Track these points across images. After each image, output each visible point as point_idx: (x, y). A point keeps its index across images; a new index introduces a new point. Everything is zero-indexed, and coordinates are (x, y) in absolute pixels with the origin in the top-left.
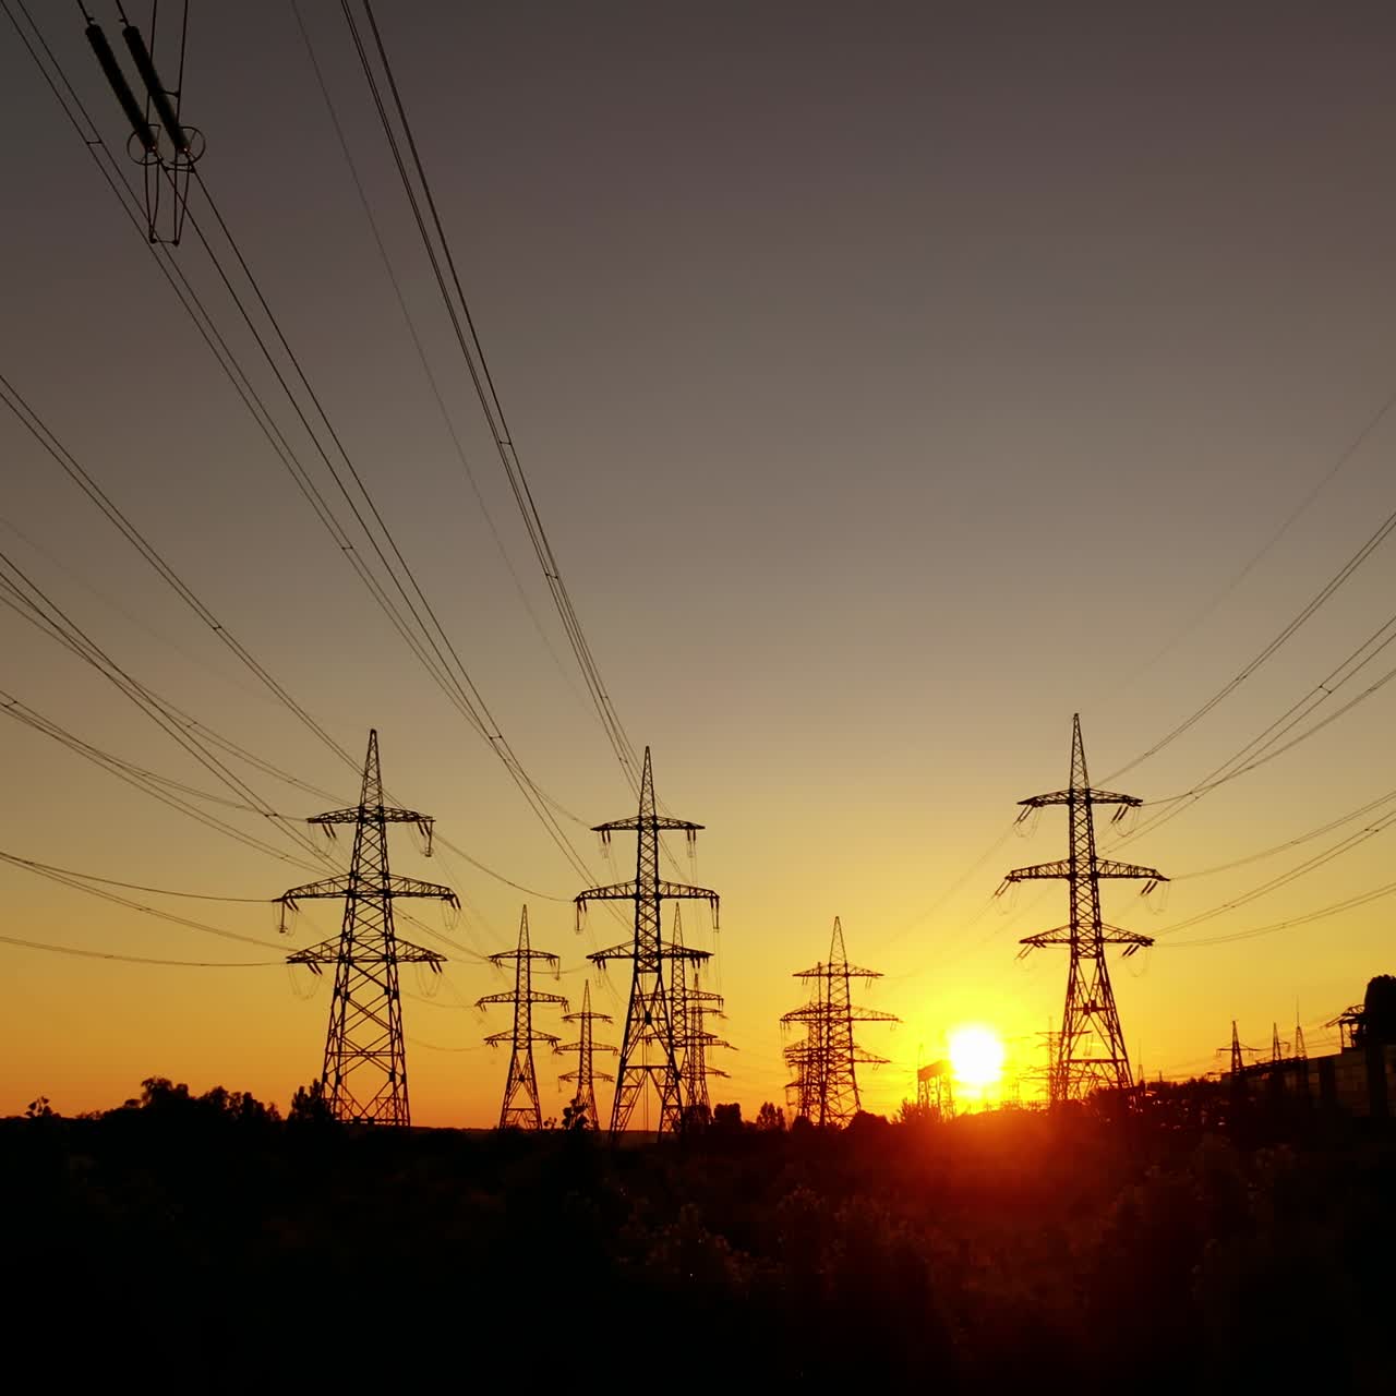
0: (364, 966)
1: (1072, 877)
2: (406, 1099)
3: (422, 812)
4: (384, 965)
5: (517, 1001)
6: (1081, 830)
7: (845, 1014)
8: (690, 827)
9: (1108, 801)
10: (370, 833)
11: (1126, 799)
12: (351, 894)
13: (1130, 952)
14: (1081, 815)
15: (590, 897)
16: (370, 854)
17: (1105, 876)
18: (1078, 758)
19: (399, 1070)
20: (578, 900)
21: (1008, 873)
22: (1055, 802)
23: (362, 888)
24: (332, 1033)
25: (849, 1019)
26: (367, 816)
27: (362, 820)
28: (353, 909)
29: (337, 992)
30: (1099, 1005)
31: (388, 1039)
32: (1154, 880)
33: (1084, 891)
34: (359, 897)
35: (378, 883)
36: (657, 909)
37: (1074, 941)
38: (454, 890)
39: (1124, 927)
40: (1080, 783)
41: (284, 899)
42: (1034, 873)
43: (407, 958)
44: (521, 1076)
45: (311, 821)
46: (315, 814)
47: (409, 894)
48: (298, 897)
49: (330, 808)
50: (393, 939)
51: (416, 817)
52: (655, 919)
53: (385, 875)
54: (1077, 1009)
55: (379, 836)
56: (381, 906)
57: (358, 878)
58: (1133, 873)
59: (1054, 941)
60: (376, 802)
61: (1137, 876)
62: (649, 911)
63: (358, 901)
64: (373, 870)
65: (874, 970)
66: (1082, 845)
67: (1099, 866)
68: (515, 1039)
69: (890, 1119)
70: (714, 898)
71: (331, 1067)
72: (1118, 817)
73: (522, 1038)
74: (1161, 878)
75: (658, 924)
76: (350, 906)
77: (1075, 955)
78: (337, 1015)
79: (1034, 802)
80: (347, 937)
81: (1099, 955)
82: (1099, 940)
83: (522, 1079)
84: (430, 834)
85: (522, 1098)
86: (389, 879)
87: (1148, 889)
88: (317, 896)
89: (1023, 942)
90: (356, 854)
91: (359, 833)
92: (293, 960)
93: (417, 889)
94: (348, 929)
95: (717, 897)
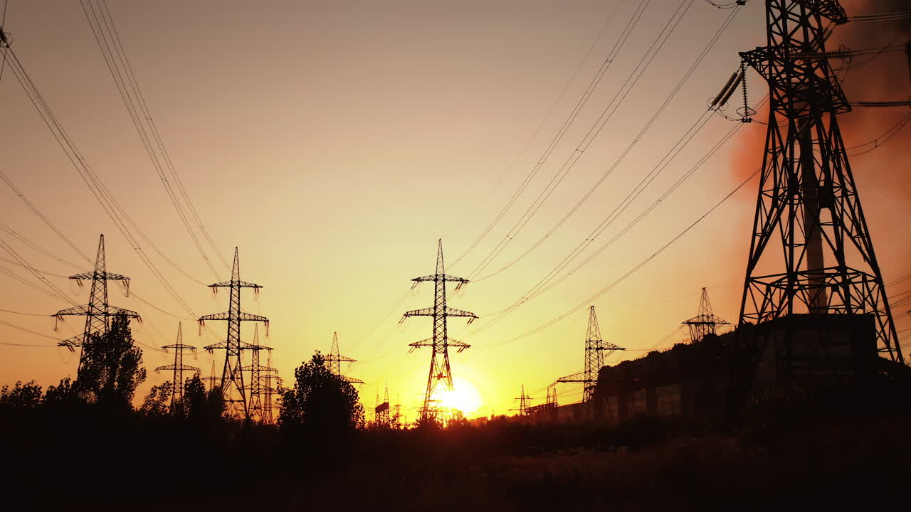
1: (435, 315)
3: (125, 275)
5: (175, 369)
6: (440, 294)
8: (256, 286)
9: (453, 280)
10: (99, 285)
11: (462, 280)
12: (89, 314)
13: (460, 351)
14: (440, 287)
15: (207, 319)
16: (99, 295)
17: (450, 315)
18: (440, 259)
20: (200, 320)
21: (405, 313)
22: (429, 280)
23: (95, 311)
26: (98, 276)
27: (95, 278)
28: (90, 321)
29: (81, 360)
30: (444, 375)
32: (472, 318)
33: (440, 322)
34: (93, 315)
35: (102, 308)
36: (239, 325)
37: (434, 345)
38: (139, 313)
39: (458, 339)
40: (440, 272)
41: (57, 315)
42: (417, 313)
45: (71, 278)
46: (73, 275)
48: (64, 314)
49: (80, 273)
51: (122, 278)
52: (237, 330)
53: (106, 305)
54: (434, 377)
55: (103, 287)
56: (103, 320)
57: (93, 306)
58: (463, 315)
59: (425, 345)
60: (103, 270)
61: (465, 316)
62: (235, 326)
63: (92, 317)
64: (100, 303)
65: (353, 359)
66: (440, 300)
67: (447, 311)
68: (174, 387)
70: (266, 321)
72: (458, 287)
73: (177, 387)
74: (475, 317)
75: (239, 333)
76: (89, 319)
77: (434, 352)
79: (418, 280)
81: (445, 352)
82: (446, 345)
84: (128, 286)
86: (107, 307)
87: (470, 322)
88: (73, 314)
89: (410, 345)
90: (92, 294)
91: (94, 284)
92: (61, 345)
93: (122, 312)
94: (87, 330)
95: (268, 321)
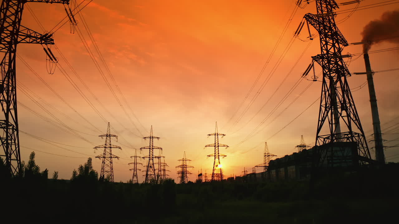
0: (107, 158)
1: (215, 146)
2: (113, 179)
3: (116, 135)
4: (110, 158)
5: (134, 164)
6: (217, 139)
7: (185, 166)
8: (158, 138)
9: (221, 135)
10: (108, 138)
11: (223, 135)
12: (105, 147)
13: (223, 157)
14: (216, 137)
16: (108, 141)
17: (220, 146)
18: (216, 128)
19: (112, 174)
20: (141, 149)
21: (205, 146)
22: (213, 135)
23: (107, 146)
24: (102, 168)
25: (186, 167)
27: (107, 136)
29: (103, 162)
30: (218, 165)
31: (110, 170)
33: (217, 148)
36: (153, 150)
37: (215, 156)
38: (121, 147)
39: (222, 154)
40: (216, 132)
41: (95, 148)
42: (209, 146)
43: (113, 157)
44: (135, 175)
46: (100, 135)
47: (114, 148)
48: (97, 148)
50: (111, 154)
51: (115, 136)
53: (110, 145)
54: (215, 166)
56: (110, 149)
58: (224, 146)
59: (212, 156)
60: (109, 133)
62: (151, 151)
65: (190, 160)
66: (217, 141)
68: (134, 170)
69: (194, 182)
70: (161, 149)
71: (102, 173)
72: (222, 137)
73: (135, 169)
74: (228, 147)
75: (153, 153)
76: (105, 149)
77: (215, 158)
78: (103, 166)
79: (210, 135)
80: (104, 154)
81: (219, 158)
82: (219, 156)
83: (135, 176)
84: (117, 138)
85: (135, 179)
87: (226, 148)
88: (100, 148)
89: (207, 156)
90: (106, 141)
91: (106, 138)
92: (96, 157)
93: (115, 147)
94: (105, 153)
